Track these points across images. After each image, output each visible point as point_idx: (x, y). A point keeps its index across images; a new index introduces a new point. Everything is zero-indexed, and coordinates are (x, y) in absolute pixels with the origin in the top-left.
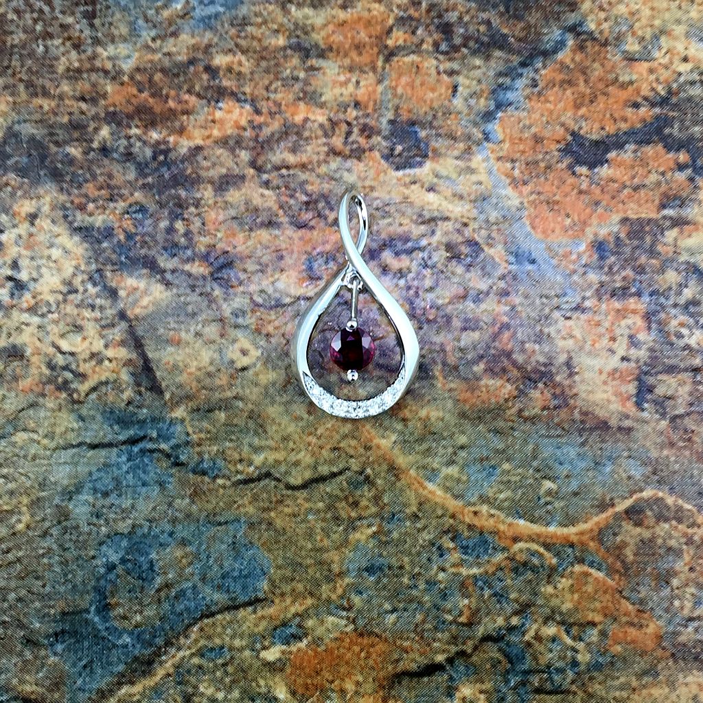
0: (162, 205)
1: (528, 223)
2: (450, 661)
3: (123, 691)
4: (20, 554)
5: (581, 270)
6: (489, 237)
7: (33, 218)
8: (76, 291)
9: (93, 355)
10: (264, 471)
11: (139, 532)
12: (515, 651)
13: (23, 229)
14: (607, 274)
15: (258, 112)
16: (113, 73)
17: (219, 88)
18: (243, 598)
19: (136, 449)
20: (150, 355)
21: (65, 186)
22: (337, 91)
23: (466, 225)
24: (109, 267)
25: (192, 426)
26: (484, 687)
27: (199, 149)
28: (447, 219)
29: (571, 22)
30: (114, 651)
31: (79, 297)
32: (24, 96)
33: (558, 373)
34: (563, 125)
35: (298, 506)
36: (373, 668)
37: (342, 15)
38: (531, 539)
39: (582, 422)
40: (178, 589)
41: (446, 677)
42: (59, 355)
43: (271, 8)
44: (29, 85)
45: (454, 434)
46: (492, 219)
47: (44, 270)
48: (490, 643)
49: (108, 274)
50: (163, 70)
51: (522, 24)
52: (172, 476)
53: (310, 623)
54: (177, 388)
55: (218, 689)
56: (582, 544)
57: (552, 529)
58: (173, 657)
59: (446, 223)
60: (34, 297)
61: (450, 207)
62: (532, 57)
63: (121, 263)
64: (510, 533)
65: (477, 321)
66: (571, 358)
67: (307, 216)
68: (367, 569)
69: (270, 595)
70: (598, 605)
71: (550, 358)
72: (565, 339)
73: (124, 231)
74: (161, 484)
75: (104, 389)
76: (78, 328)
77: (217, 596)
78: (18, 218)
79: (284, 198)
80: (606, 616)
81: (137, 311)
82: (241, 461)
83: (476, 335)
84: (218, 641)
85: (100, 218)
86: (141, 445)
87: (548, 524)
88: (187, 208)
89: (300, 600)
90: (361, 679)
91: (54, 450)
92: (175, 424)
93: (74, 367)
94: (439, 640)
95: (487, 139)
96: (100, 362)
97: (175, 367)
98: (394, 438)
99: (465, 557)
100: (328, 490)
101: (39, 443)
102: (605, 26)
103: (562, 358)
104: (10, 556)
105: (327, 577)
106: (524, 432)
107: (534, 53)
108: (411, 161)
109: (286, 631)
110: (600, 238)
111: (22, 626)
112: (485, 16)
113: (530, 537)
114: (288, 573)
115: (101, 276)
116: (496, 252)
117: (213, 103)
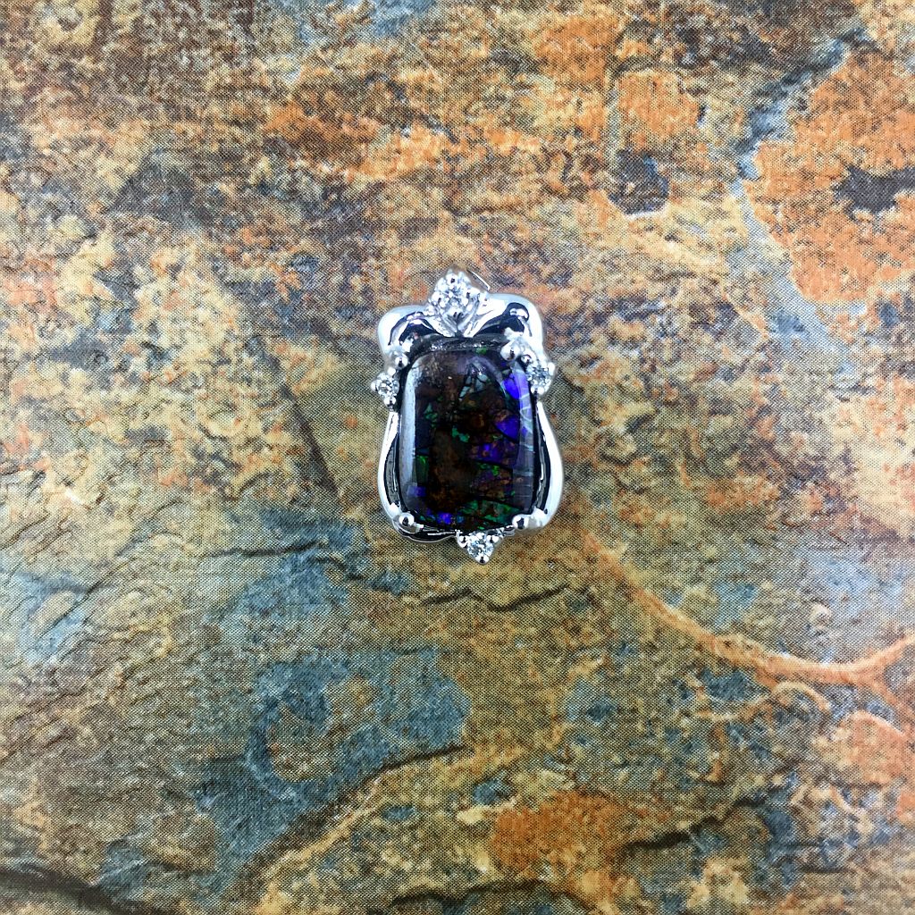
0: (333, 255)
1: (794, 280)
2: (696, 829)
3: (287, 857)
4: (160, 685)
5: (862, 341)
6: (745, 297)
7: (175, 270)
8: (228, 362)
9: (249, 441)
10: (461, 587)
11: (307, 661)
12: (778, 819)
13: (163, 284)
14: (894, 345)
15: (453, 140)
16: (274, 91)
17: (406, 109)
18: (435, 746)
19: (302, 558)
20: (320, 442)
21: (214, 231)
22: (553, 114)
23: (715, 282)
24: (268, 332)
25: (372, 530)
26: (738, 863)
27: (380, 186)
28: (692, 275)
29: (846, 30)
30: (276, 808)
31: (232, 369)
32: (164, 120)
33: (832, 469)
34: (838, 157)
35: (504, 631)
36: (599, 837)
37: (560, 19)
38: (798, 678)
39: (865, 531)
40: (355, 733)
41: (690, 849)
42: (206, 439)
43: (470, 10)
44: (170, 105)
45: (700, 543)
46: (749, 275)
47: (189, 335)
48: (746, 809)
49: (268, 341)
50: (335, 87)
51: (786, 31)
52: (347, 591)
53: (519, 778)
54: (353, 483)
55: (405, 858)
56: (864, 685)
57: (826, 666)
58: (349, 816)
59: (690, 280)
60: (177, 369)
61: (695, 259)
62: (798, 72)
63: (284, 326)
64: (772, 671)
65: (730, 402)
66: (848, 451)
67: (514, 270)
68: (590, 712)
69: (469, 742)
70: (883, 761)
71: (822, 450)
72: (841, 426)
73: (288, 287)
74: (334, 602)
75: (262, 483)
76: (231, 408)
77: (403, 742)
78: (156, 270)
79: (486, 248)
80: (893, 775)
81: (304, 386)
82: (433, 574)
83: (728, 421)
84: (404, 798)
85: (258, 270)
86: (309, 553)
87: (820, 659)
88: (366, 259)
89: (506, 749)
90: (583, 849)
91: (202, 557)
92: (351, 527)
93: (225, 455)
94: (683, 803)
95: (742, 174)
96: (258, 449)
97: (351, 456)
98: (624, 548)
99: (714, 699)
100: (542, 612)
101: (182, 548)
102: (890, 34)
103: (838, 450)
104: (148, 689)
105: (539, 721)
106: (789, 543)
107: (802, 66)
108: (647, 202)
109: (490, 787)
110: (886, 300)
111: (162, 774)
112: (740, 21)
113: (796, 675)
114: (493, 716)
115: (259, 343)
116: (752, 316)
117: (398, 129)
